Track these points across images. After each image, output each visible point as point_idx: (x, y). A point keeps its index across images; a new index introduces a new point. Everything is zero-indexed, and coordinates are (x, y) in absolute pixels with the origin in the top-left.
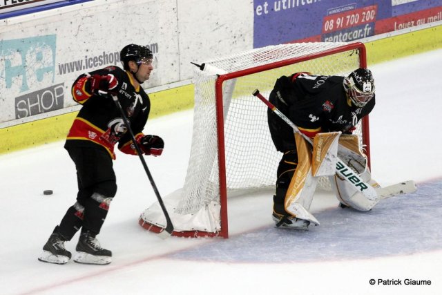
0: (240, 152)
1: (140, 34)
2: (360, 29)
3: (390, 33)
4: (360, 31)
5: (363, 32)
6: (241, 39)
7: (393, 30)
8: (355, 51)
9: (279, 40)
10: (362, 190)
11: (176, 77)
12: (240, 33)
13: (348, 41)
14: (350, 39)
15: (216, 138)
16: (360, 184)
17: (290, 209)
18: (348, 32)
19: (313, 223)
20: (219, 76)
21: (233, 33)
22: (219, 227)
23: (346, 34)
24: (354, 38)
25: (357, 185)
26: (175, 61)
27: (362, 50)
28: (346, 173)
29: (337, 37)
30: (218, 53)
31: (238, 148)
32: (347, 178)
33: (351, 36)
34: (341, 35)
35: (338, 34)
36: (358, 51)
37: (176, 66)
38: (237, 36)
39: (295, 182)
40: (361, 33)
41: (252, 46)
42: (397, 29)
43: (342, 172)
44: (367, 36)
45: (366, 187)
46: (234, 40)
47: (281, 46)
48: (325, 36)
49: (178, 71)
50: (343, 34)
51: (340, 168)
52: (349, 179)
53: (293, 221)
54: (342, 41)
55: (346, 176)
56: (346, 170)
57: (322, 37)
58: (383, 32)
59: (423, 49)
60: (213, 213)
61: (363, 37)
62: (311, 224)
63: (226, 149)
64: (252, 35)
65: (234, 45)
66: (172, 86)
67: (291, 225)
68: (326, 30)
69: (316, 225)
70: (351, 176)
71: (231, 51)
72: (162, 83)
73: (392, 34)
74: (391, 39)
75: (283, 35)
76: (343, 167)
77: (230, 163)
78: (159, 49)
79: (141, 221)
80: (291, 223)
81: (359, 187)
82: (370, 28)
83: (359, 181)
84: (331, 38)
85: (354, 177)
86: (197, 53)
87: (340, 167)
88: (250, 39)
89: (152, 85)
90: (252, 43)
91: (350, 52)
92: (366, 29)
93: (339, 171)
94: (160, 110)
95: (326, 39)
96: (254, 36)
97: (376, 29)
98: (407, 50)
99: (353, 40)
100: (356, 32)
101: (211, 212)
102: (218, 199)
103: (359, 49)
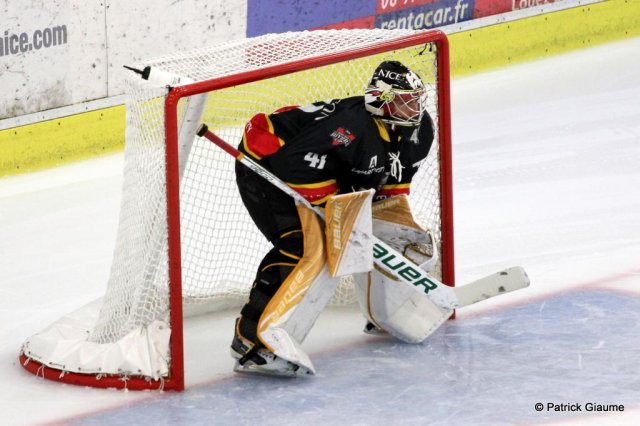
0: (210, 230)
1: (32, 7)
2: (447, 6)
3: (504, 14)
4: (448, 10)
5: (452, 12)
6: (224, 21)
7: (510, 10)
8: (428, 47)
9: (296, 24)
10: (426, 291)
11: (100, 91)
12: (222, 10)
13: (424, 27)
14: (428, 24)
15: (164, 205)
16: (422, 282)
17: (265, 336)
18: (425, 12)
19: (304, 367)
20: (170, 89)
21: (210, 8)
22: (165, 370)
23: (421, 16)
24: (436, 23)
25: (416, 284)
26: (98, 59)
27: (442, 46)
28: (393, 263)
29: (404, 20)
30: (179, 46)
31: (206, 222)
32: (395, 273)
33: (431, 19)
34: (411, 16)
35: (408, 16)
36: (434, 48)
37: (100, 68)
38: (216, 15)
39: (287, 289)
40: (449, 14)
41: (244, 34)
42: (517, 6)
43: (385, 262)
44: (460, 21)
45: (435, 286)
46: (211, 22)
47: (290, 35)
48: (381, 17)
49: (104, 78)
50: (415, 16)
51: (380, 255)
52: (401, 273)
53: (268, 359)
54: (414, 29)
55: (394, 268)
56: (393, 257)
57: (377, 20)
58: (489, 14)
59: (564, 46)
60: (156, 344)
61: (453, 22)
62: (300, 369)
63: (183, 223)
64: (245, 14)
65: (211, 32)
66: (92, 106)
67: (264, 366)
68: (384, 7)
69: (308, 373)
70: (403, 267)
71: (204, 42)
72: (74, 101)
73: (507, 16)
74: (504, 26)
75: (302, 16)
76: (386, 252)
77: (191, 250)
78: (69, 38)
79: (23, 358)
80: (264, 362)
81: (421, 287)
82: (466, 6)
83: (418, 275)
84: (393, 21)
85: (409, 268)
86: (142, 45)
87: (379, 253)
88: (240, 21)
89: (54, 102)
90: (245, 28)
91: (419, 47)
92: (457, 7)
93: (379, 261)
94: (68, 151)
95: (384, 24)
96: (249, 16)
97: (476, 7)
98: (534, 47)
99: (433, 26)
100: (440, 11)
101: (152, 342)
102: (167, 318)
103: (436, 43)
